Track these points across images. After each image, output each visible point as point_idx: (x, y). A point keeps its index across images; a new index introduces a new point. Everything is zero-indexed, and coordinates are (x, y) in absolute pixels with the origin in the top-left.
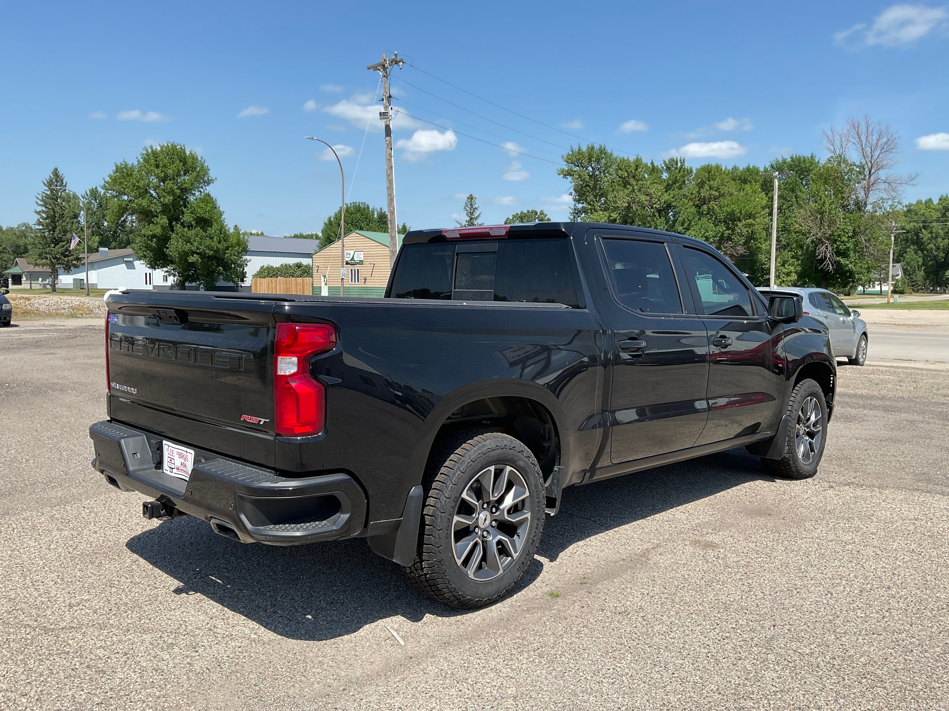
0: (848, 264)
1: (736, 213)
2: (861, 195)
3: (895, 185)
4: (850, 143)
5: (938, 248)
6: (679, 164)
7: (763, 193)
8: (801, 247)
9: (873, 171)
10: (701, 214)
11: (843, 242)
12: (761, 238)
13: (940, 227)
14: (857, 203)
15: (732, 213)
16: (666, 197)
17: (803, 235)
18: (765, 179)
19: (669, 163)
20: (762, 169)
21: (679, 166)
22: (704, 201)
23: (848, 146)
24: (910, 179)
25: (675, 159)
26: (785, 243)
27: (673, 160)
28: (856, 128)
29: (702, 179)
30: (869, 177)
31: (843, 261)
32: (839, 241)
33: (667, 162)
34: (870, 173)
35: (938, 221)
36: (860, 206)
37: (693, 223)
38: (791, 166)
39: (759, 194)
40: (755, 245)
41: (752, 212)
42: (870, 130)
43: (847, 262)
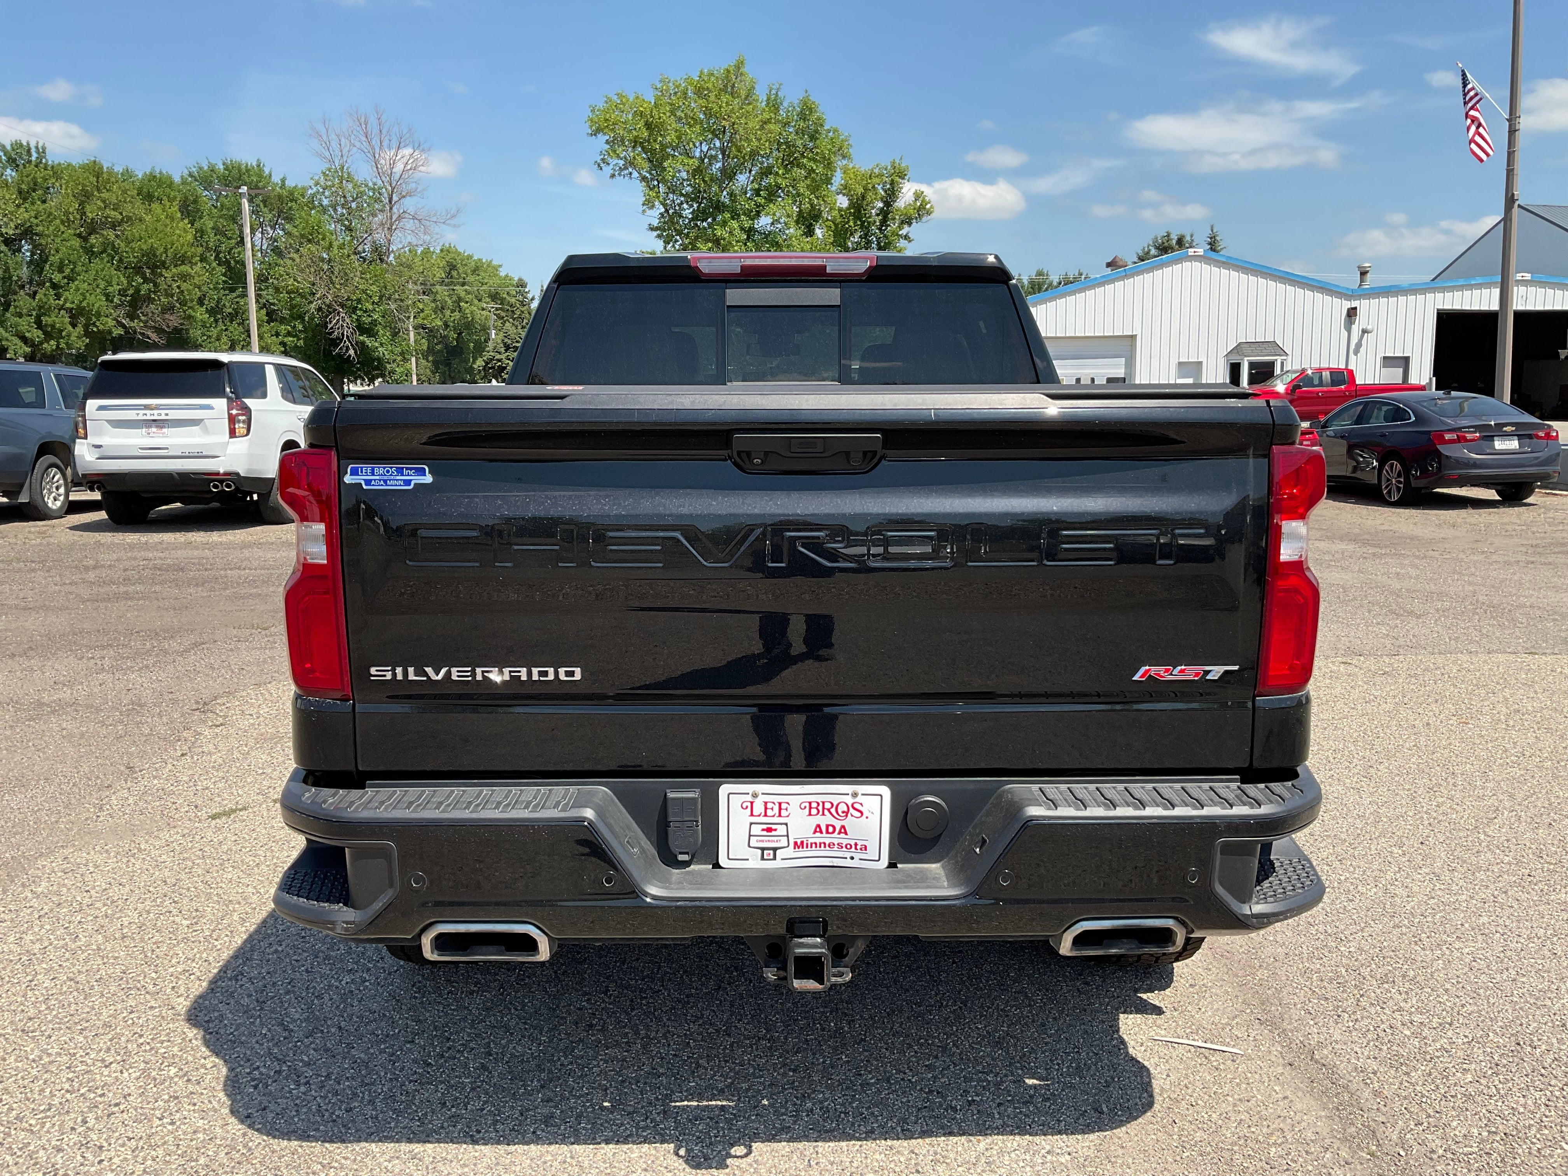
0: (377, 348)
1: (158, 253)
2: (380, 237)
3: (428, 223)
4: (355, 149)
5: (446, 326)
6: (34, 155)
7: (186, 221)
8: (301, 317)
9: (395, 198)
10: (90, 252)
11: (366, 312)
12: (192, 301)
13: (446, 294)
14: (376, 249)
15: (152, 252)
16: (23, 215)
17: (302, 296)
18: (186, 198)
19: (13, 150)
20: (177, 179)
21: (33, 158)
22: (93, 228)
23: (351, 153)
24: (449, 216)
25: (25, 144)
26: (230, 310)
27: (21, 145)
28: (364, 126)
29: (84, 185)
30: (391, 208)
31: (369, 342)
32: (361, 309)
33: (9, 148)
34: (390, 201)
35: (442, 283)
36: (379, 252)
37: (79, 268)
38: (225, 178)
39: (178, 222)
40: (184, 312)
41: (186, 253)
42: (384, 132)
43: (377, 344)
